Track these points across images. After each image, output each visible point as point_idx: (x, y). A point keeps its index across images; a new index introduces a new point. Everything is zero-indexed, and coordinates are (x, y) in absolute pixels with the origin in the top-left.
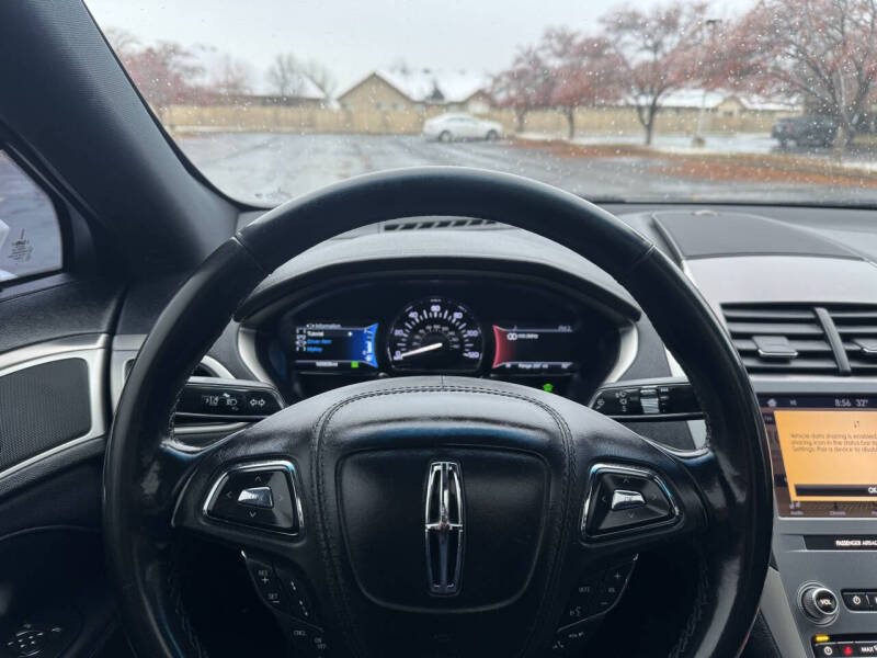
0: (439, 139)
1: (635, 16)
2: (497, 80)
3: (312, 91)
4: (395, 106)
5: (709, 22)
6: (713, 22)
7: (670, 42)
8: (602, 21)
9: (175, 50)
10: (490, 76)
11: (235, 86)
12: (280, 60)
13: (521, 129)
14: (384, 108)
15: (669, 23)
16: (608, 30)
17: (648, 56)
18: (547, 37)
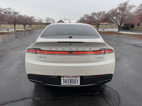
1: (95, 13)
8: (91, 14)
9: (33, 17)
11: (41, 22)
12: (47, 18)
15: (100, 14)
18: (85, 15)
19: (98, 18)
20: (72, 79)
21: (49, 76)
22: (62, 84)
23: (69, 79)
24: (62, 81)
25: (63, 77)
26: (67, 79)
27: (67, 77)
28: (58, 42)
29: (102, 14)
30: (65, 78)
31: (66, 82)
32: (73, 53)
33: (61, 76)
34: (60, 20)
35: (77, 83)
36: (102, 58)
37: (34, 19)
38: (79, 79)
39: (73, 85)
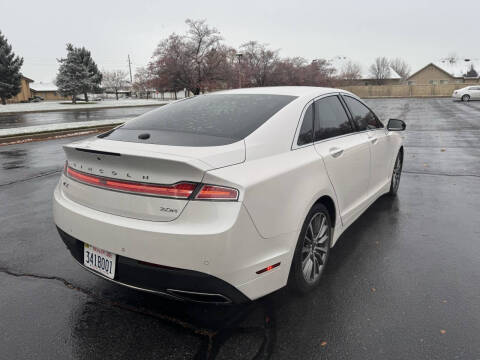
0: (461, 99)
3: (394, 75)
4: (442, 81)
11: (352, 75)
12: (378, 61)
14: (435, 83)
20: (102, 256)
22: (86, 263)
25: (88, 245)
26: (94, 253)
27: (95, 249)
30: (91, 251)
31: (92, 262)
34: (428, 63)
35: (109, 270)
36: (179, 212)
37: (328, 67)
38: (114, 261)
39: (103, 273)
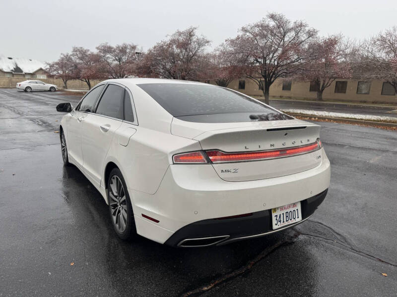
0: (25, 91)
1: (110, 48)
2: (52, 66)
5: (137, 53)
6: (138, 53)
7: (125, 59)
8: (97, 48)
10: (48, 64)
13: (66, 87)
15: (123, 50)
16: (100, 52)
17: (116, 62)
18: (74, 51)
19: (120, 60)
20: (288, 211)
21: (251, 214)
22: (275, 227)
23: (284, 212)
24: (274, 222)
25: (275, 210)
26: (281, 213)
27: (282, 208)
28: (268, 130)
29: (128, 51)
30: (278, 213)
31: (280, 221)
32: (288, 152)
33: (271, 209)
35: (297, 217)
38: (299, 207)
39: (292, 223)
